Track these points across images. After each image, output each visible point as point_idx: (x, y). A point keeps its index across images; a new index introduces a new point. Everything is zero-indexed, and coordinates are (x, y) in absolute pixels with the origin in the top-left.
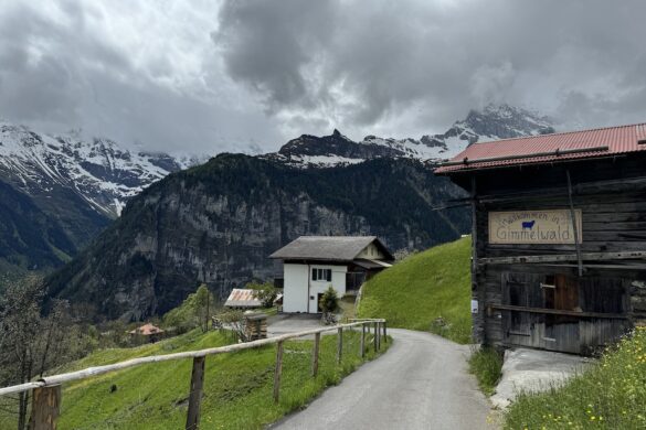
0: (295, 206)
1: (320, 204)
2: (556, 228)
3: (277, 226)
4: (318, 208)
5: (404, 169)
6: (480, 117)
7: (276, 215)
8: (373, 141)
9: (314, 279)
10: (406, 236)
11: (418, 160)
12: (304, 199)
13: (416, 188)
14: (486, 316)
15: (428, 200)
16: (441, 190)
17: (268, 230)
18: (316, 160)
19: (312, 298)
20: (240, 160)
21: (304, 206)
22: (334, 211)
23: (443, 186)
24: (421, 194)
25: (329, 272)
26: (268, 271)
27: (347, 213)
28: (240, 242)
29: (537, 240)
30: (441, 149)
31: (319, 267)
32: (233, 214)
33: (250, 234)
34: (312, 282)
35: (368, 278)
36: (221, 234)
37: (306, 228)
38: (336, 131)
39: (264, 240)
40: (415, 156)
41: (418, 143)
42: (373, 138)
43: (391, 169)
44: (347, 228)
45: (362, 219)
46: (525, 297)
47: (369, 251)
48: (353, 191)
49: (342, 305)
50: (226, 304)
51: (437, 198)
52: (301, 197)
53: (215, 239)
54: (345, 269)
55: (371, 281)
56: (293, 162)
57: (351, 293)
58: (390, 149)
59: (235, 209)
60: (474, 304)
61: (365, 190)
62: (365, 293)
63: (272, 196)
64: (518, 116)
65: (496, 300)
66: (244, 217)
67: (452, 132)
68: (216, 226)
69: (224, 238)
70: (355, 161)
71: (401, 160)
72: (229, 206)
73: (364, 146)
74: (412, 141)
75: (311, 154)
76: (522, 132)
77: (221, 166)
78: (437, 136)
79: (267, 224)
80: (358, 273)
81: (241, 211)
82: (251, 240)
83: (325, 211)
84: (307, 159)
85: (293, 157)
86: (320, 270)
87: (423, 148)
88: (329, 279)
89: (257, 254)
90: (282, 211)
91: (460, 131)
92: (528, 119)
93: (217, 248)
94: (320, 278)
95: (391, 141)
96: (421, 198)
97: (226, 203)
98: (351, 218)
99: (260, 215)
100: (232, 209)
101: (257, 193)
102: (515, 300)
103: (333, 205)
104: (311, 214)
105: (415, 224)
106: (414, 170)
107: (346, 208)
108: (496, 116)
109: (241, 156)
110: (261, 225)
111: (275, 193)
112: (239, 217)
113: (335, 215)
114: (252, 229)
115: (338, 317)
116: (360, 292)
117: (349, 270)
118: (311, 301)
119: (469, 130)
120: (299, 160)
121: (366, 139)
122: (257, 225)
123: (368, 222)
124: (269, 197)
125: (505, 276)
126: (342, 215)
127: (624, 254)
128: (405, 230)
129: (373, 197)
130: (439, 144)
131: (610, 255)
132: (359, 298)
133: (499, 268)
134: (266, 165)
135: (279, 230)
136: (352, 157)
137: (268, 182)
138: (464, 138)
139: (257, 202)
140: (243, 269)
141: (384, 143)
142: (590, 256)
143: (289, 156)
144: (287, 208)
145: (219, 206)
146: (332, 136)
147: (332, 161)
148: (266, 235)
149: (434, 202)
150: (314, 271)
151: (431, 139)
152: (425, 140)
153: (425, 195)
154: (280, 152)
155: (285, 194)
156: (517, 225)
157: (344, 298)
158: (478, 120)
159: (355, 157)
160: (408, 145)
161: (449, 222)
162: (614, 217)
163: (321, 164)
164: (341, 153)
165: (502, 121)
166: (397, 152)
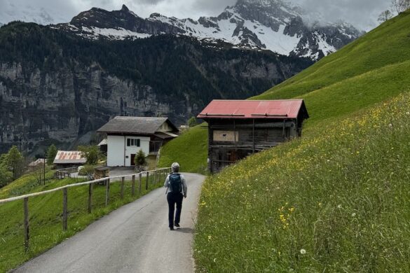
0: (88, 75)
1: (111, 74)
2: (231, 137)
3: (70, 92)
4: (109, 77)
5: (184, 46)
6: (246, 4)
7: (70, 82)
8: (158, 18)
9: (128, 145)
10: (185, 103)
11: (196, 38)
12: (96, 68)
13: (194, 62)
14: (211, 164)
15: (204, 73)
16: (214, 65)
17: (62, 96)
18: (106, 32)
19: (127, 157)
20: (32, 29)
21: (96, 75)
22: (124, 80)
23: (215, 62)
24: (199, 68)
25: (139, 141)
26: (64, 132)
27: (135, 82)
28: (35, 107)
29: (226, 140)
30: (215, 29)
31: (132, 137)
32: (28, 80)
33: (44, 99)
34: (127, 147)
35: (163, 144)
36: (16, 99)
37: (99, 95)
38: (124, 6)
39: (59, 105)
40: (194, 35)
41: (196, 23)
42: (158, 15)
43: (174, 45)
44: (135, 95)
45: (150, 88)
46: (223, 158)
47: (163, 127)
48: (141, 63)
49: (148, 161)
50: (54, 162)
51: (211, 71)
52: (93, 66)
53: (10, 103)
54: (149, 139)
55: (165, 146)
56: (84, 32)
57: (153, 153)
58: (173, 26)
59: (29, 75)
60: (208, 160)
61: (151, 62)
62: (162, 154)
63: (65, 64)
64: (275, 6)
65: (215, 159)
66: (39, 83)
67: (224, 16)
68: (11, 91)
69: (19, 102)
70: (143, 36)
71: (182, 37)
72: (23, 72)
73: (151, 23)
74: (191, 20)
75: (101, 26)
76: (277, 19)
77: (13, 34)
78: (212, 18)
79: (61, 91)
80: (157, 141)
81: (35, 77)
82: (46, 104)
83: (116, 80)
84: (97, 31)
85: (84, 29)
86: (132, 140)
87: (200, 27)
88: (138, 145)
89: (53, 118)
90: (76, 79)
91: (230, 15)
92: (283, 8)
93: (12, 111)
94: (132, 144)
95: (173, 20)
96: (199, 71)
97: (20, 69)
98: (139, 87)
99: (54, 81)
100: (26, 75)
101: (50, 62)
102: (220, 158)
103: (123, 75)
104: (103, 82)
105: (193, 93)
106: (192, 47)
107: (135, 78)
108: (259, 5)
109: (33, 25)
110: (54, 91)
111: (68, 62)
112: (34, 83)
113: (125, 84)
114: (47, 95)
115: (146, 168)
116: (159, 153)
117: (151, 140)
118: (126, 159)
119: (237, 14)
120: (90, 31)
121: (151, 16)
122: (51, 91)
123: (154, 91)
124: (62, 66)
125: (217, 151)
126: (131, 84)
127: (246, 146)
128: (185, 99)
129: (158, 69)
130: (213, 25)
131: (243, 146)
132: (158, 157)
133: (217, 148)
134: (58, 35)
135: (73, 96)
136: (139, 31)
137: (61, 51)
138: (233, 21)
139: (51, 69)
140: (39, 130)
141: (167, 21)
142: (238, 146)
143: (80, 27)
144: (80, 76)
145: (13, 73)
146: (121, 11)
147: (121, 34)
148: (60, 101)
149: (208, 75)
150: (129, 140)
151: (207, 20)
152: (202, 21)
153: (201, 69)
154: (71, 23)
155: (78, 63)
156: (221, 135)
157: (149, 156)
158: (245, 6)
159: (142, 32)
160: (188, 24)
161: (220, 92)
162: (246, 135)
163: (111, 36)
164: (129, 27)
165: (263, 9)
166: (179, 30)
